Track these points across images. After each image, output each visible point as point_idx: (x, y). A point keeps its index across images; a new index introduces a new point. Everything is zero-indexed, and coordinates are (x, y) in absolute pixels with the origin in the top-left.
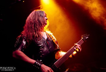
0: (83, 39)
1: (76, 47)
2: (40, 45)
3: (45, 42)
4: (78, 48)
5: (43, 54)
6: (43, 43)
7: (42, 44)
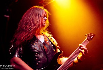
0: (87, 39)
1: (81, 48)
2: (36, 51)
3: (41, 46)
4: (84, 49)
5: (39, 62)
6: (39, 47)
7: (38, 49)
